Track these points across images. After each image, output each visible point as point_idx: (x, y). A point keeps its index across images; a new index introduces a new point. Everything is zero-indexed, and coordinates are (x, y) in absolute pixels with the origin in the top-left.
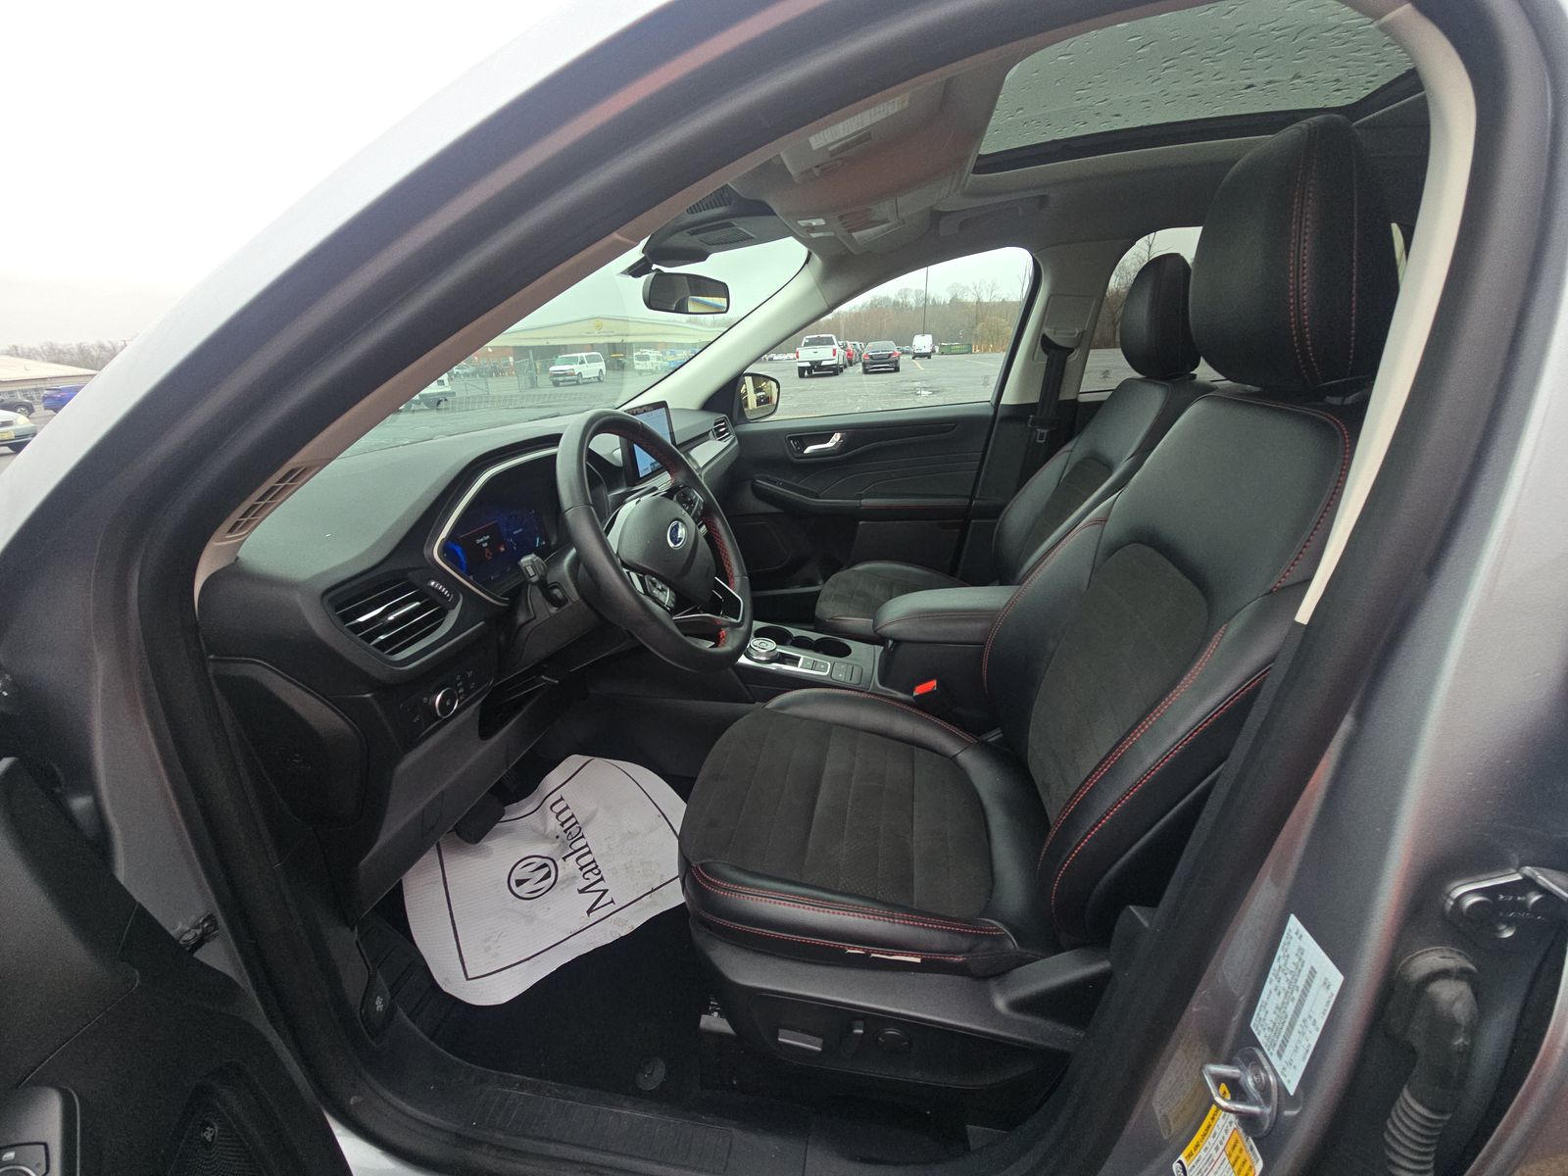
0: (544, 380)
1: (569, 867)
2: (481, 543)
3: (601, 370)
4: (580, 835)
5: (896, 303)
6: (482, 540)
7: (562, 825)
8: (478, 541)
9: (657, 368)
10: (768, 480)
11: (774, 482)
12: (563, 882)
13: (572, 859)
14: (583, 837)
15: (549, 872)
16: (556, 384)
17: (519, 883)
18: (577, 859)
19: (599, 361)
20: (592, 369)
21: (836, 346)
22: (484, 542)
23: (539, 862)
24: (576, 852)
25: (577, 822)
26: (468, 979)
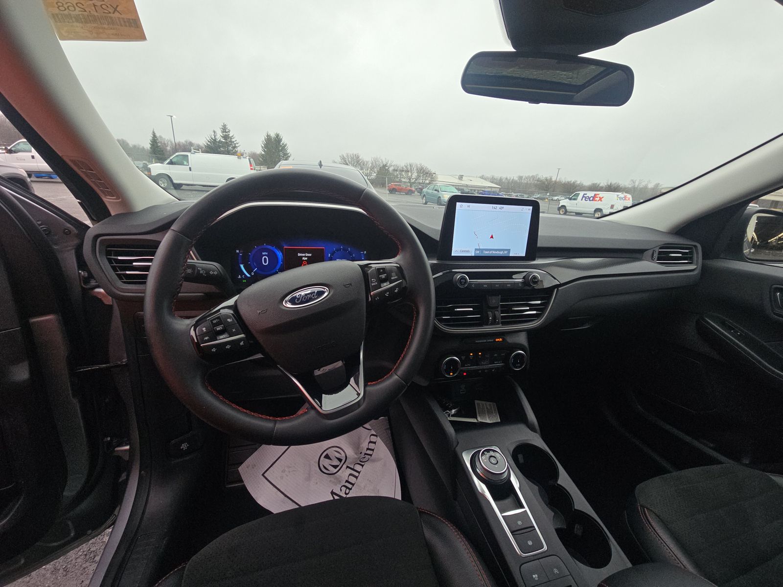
1: (344, 473)
2: (302, 257)
4: (363, 464)
6: (303, 255)
7: (368, 449)
8: (299, 255)
10: (723, 324)
11: (729, 328)
12: (336, 478)
13: (350, 471)
14: (363, 466)
15: (338, 466)
17: (327, 457)
18: (350, 475)
22: (305, 257)
23: (343, 456)
24: (353, 469)
25: (371, 455)
26: (263, 475)
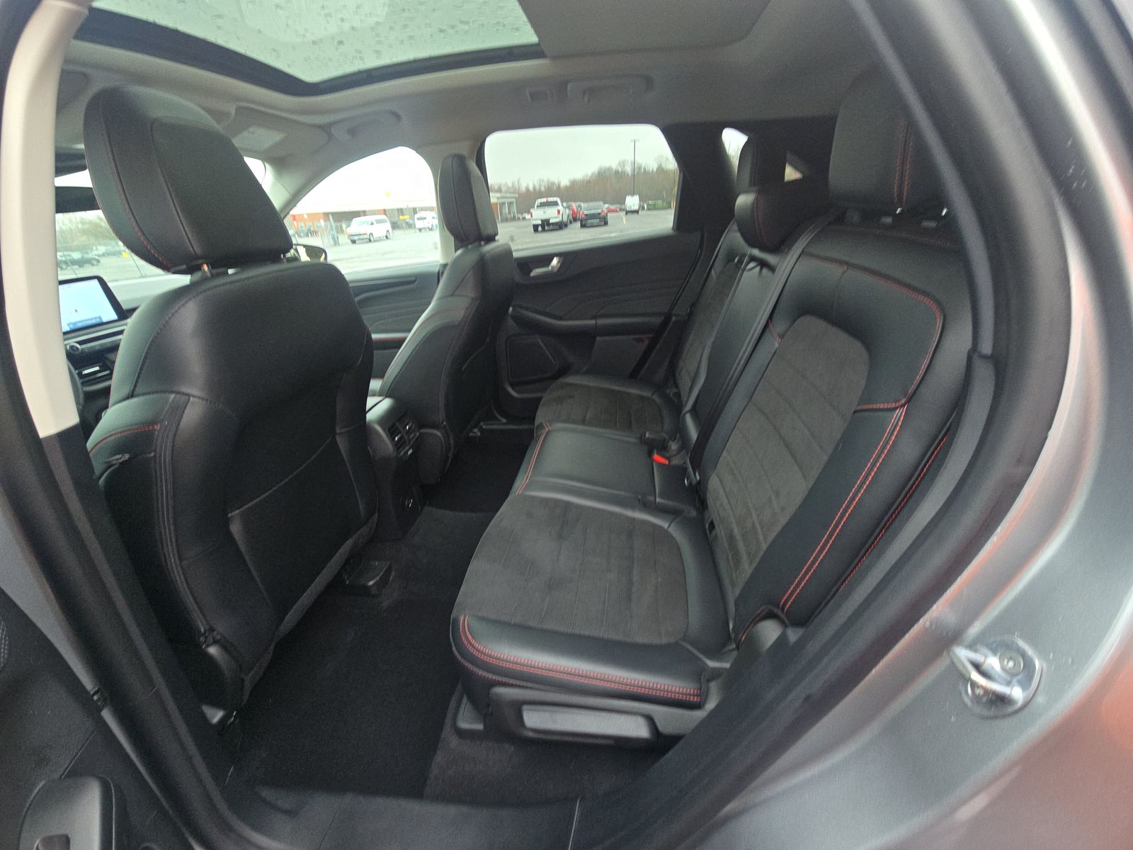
0: (343, 239)
3: (388, 231)
5: (617, 172)
9: (432, 225)
16: (354, 242)
19: (385, 221)
20: (381, 230)
21: (560, 207)
